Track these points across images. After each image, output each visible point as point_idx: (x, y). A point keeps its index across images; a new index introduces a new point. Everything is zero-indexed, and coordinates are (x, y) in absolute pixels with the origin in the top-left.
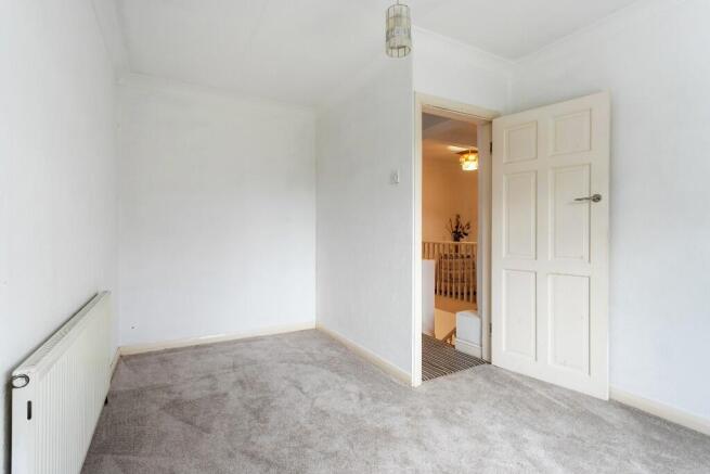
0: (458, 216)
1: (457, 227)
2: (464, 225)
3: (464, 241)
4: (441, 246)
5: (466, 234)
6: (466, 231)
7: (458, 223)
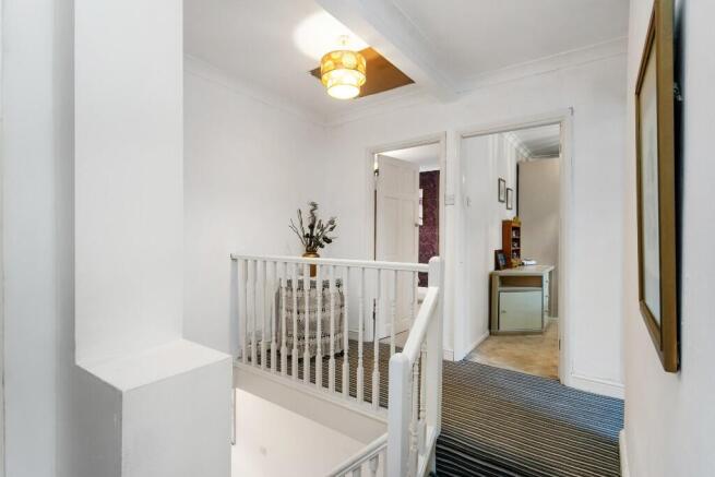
0: (315, 206)
1: (312, 227)
2: (325, 223)
3: (324, 257)
4: (279, 265)
5: (329, 241)
6: (329, 235)
7: (314, 218)
